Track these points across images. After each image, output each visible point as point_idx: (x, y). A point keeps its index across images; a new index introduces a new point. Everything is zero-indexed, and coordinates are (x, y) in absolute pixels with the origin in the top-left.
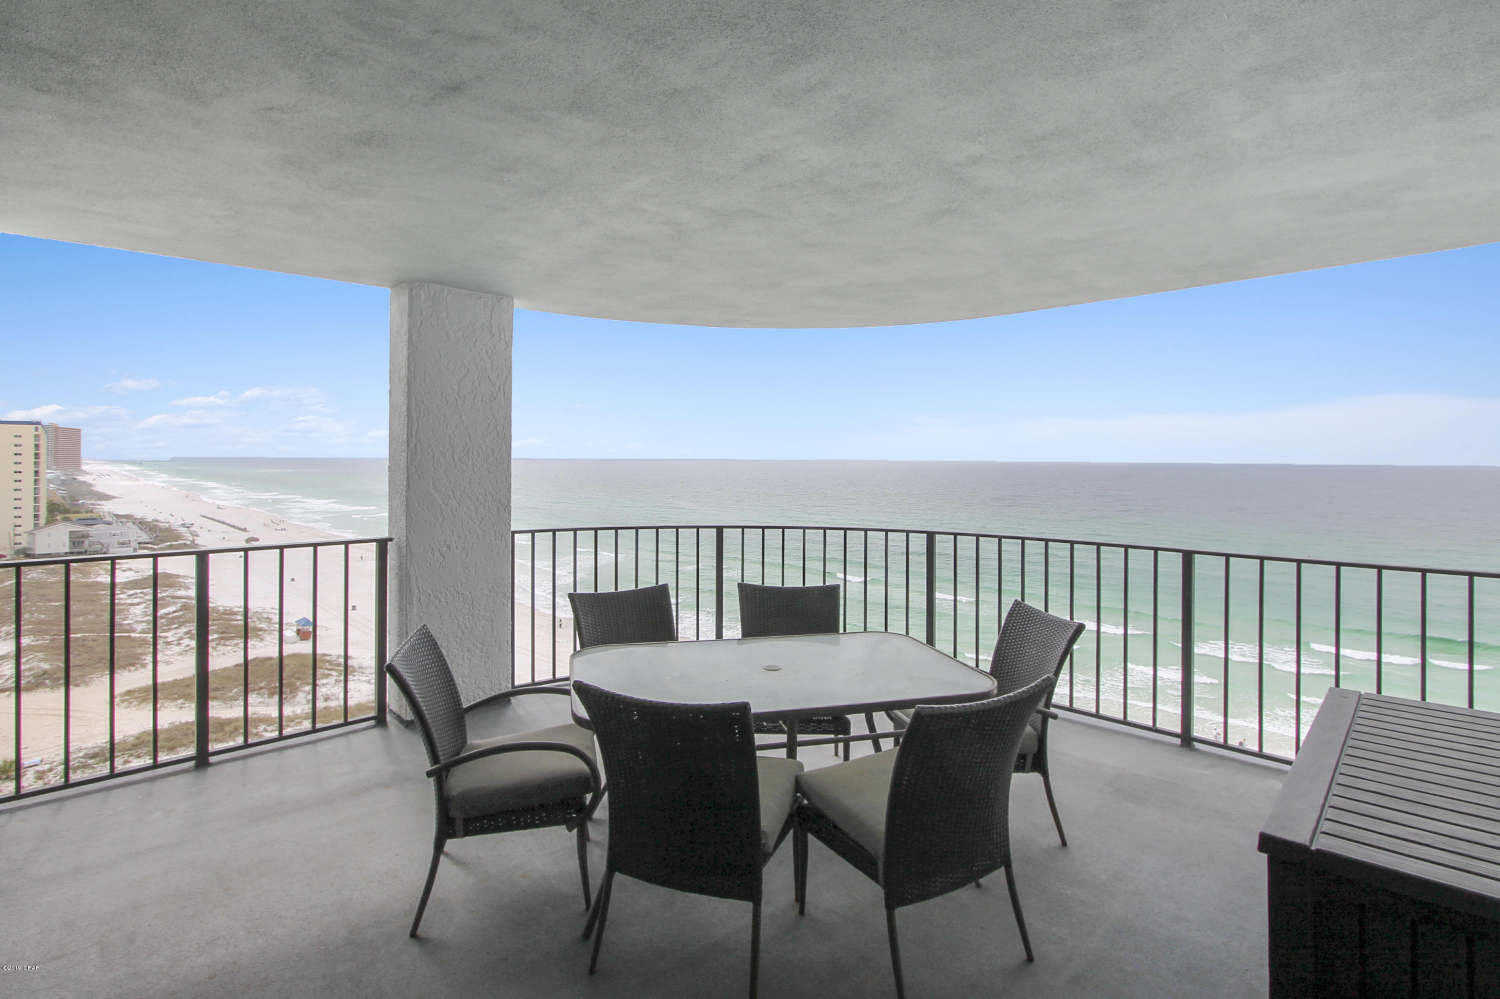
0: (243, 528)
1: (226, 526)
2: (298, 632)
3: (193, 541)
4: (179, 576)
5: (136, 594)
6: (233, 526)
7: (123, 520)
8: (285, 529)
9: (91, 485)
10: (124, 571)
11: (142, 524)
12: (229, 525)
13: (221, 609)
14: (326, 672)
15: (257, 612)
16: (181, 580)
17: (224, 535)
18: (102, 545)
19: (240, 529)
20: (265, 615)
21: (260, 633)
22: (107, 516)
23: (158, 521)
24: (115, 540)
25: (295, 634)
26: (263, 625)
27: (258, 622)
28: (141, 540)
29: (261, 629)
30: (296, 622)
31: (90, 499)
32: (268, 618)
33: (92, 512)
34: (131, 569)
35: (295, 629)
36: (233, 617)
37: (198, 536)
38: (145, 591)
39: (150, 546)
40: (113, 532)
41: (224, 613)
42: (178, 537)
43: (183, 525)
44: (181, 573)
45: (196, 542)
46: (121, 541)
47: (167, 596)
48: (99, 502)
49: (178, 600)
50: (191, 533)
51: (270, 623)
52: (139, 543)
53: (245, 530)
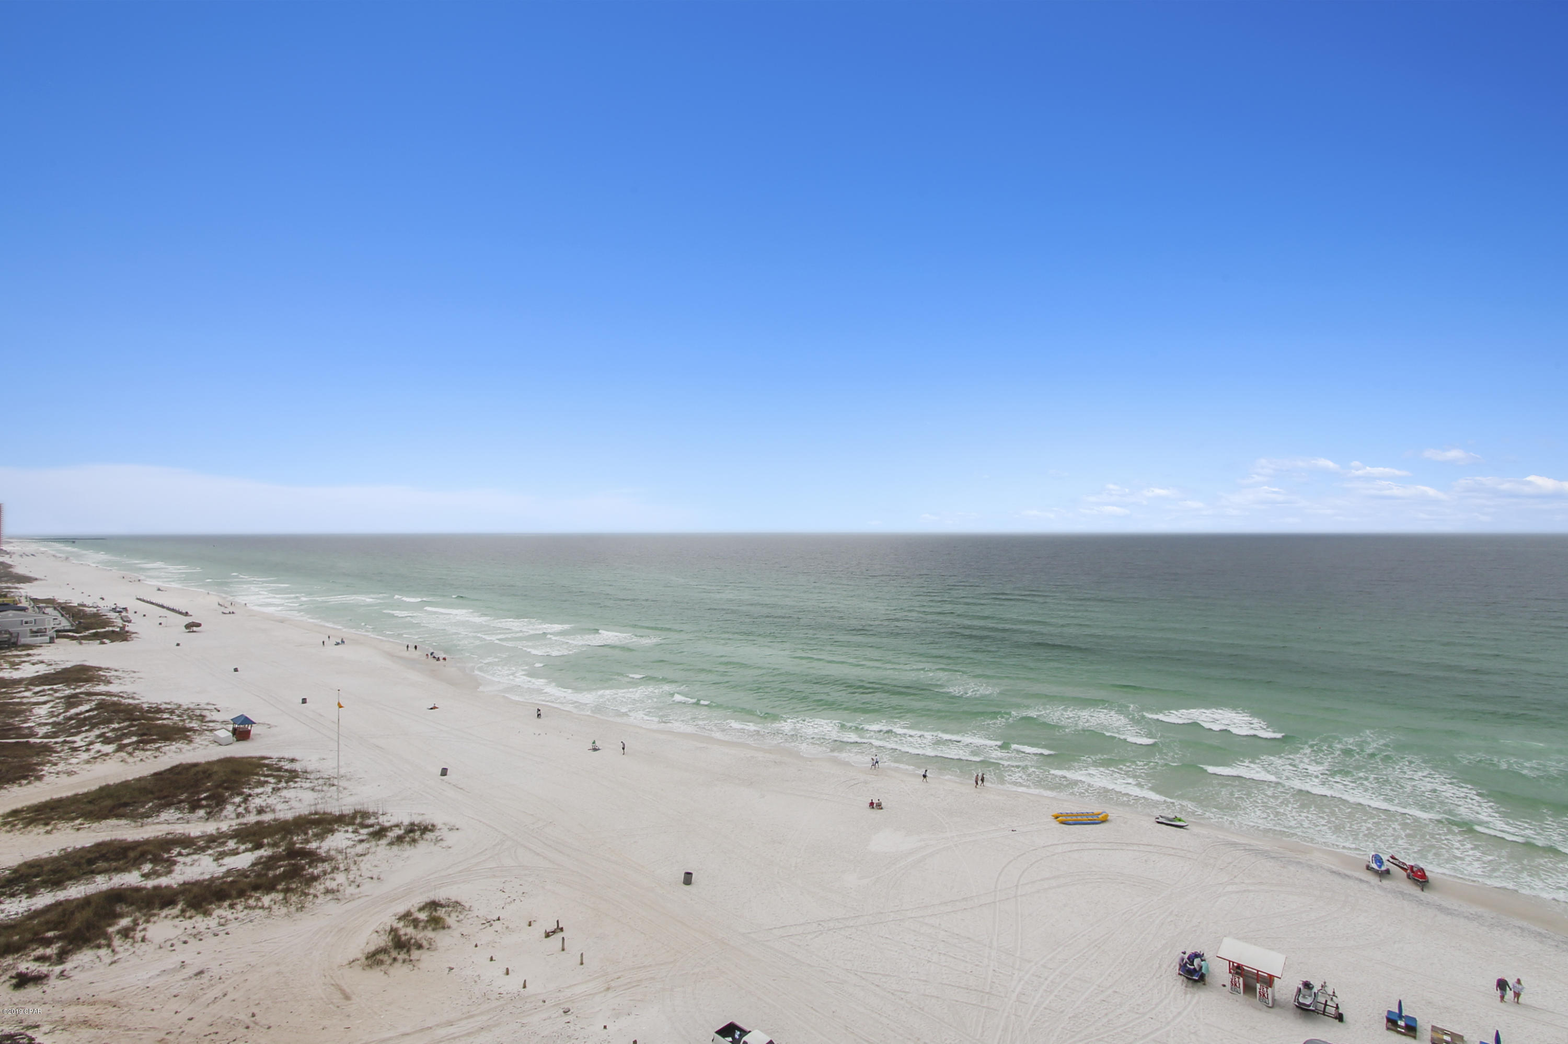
0: (184, 611)
1: (165, 610)
2: (235, 732)
3: (123, 628)
4: (100, 669)
5: (44, 690)
6: (173, 610)
7: (41, 605)
8: (233, 613)
9: (11, 566)
10: (33, 664)
11: (65, 609)
12: (168, 609)
13: (145, 706)
14: (262, 779)
15: (189, 709)
16: (101, 673)
17: (161, 620)
18: (11, 634)
19: (181, 613)
20: (198, 712)
21: (188, 733)
22: (23, 600)
23: (85, 606)
24: (27, 628)
25: (230, 734)
26: (194, 724)
27: (187, 721)
28: (59, 627)
29: (191, 729)
30: (232, 720)
31: (6, 582)
32: (201, 715)
33: (5, 596)
34: (42, 662)
35: (231, 727)
36: (159, 716)
37: (130, 622)
38: (55, 687)
39: (71, 634)
40: (25, 620)
41: (148, 711)
42: (107, 623)
43: (114, 610)
44: (103, 666)
45: (127, 629)
46: (35, 629)
47: (81, 693)
48: (17, 585)
49: (94, 698)
50: (122, 618)
51: (202, 721)
52: (57, 631)
53: (186, 614)
